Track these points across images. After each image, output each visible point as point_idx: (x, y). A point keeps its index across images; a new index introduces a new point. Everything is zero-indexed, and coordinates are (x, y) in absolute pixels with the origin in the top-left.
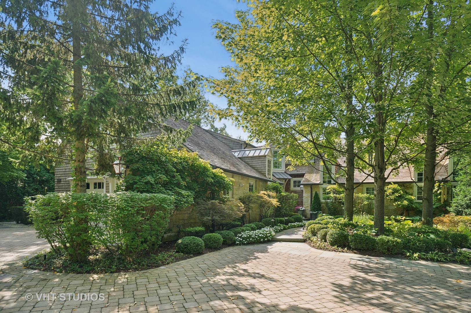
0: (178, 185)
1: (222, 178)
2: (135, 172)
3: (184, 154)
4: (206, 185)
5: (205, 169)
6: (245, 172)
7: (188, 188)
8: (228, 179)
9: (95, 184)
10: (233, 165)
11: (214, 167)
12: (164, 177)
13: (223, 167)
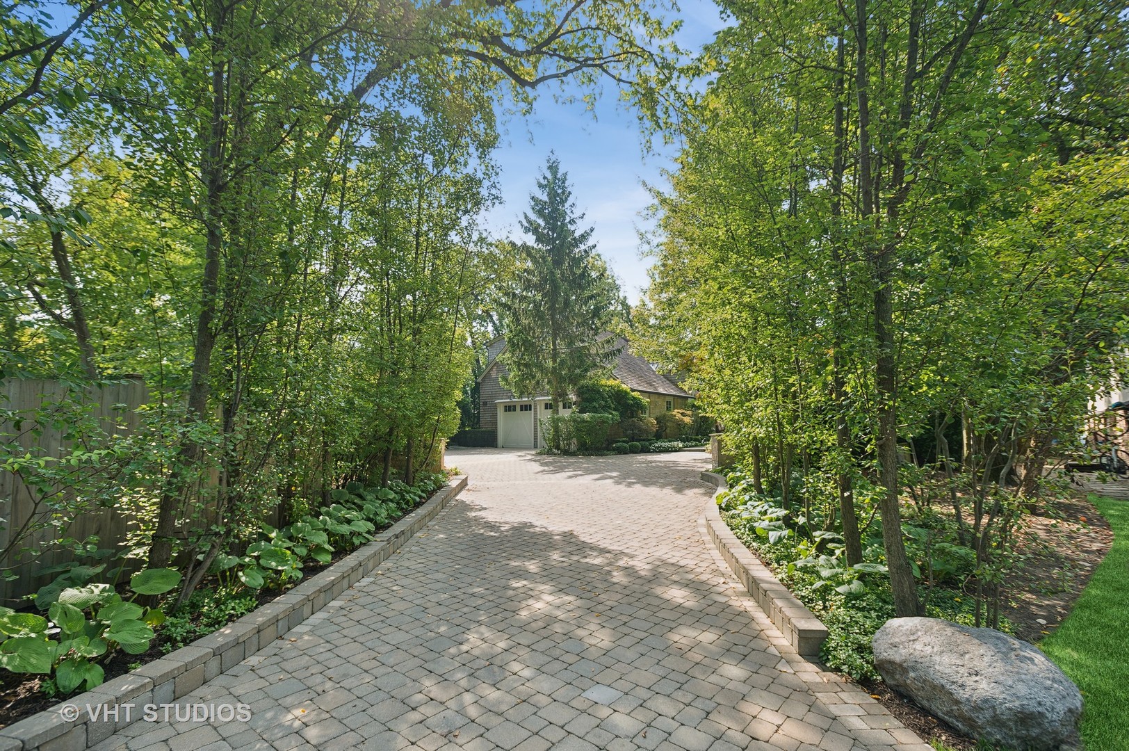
0: (610, 407)
1: (639, 399)
2: (584, 400)
3: (611, 382)
4: (627, 406)
5: (626, 392)
6: (661, 390)
7: (615, 410)
8: (645, 400)
9: (521, 406)
10: (650, 384)
11: (633, 390)
12: (603, 403)
13: (640, 389)
